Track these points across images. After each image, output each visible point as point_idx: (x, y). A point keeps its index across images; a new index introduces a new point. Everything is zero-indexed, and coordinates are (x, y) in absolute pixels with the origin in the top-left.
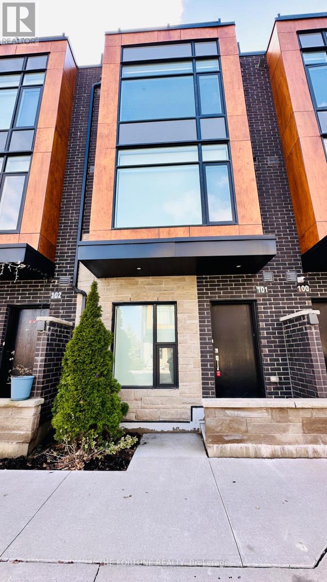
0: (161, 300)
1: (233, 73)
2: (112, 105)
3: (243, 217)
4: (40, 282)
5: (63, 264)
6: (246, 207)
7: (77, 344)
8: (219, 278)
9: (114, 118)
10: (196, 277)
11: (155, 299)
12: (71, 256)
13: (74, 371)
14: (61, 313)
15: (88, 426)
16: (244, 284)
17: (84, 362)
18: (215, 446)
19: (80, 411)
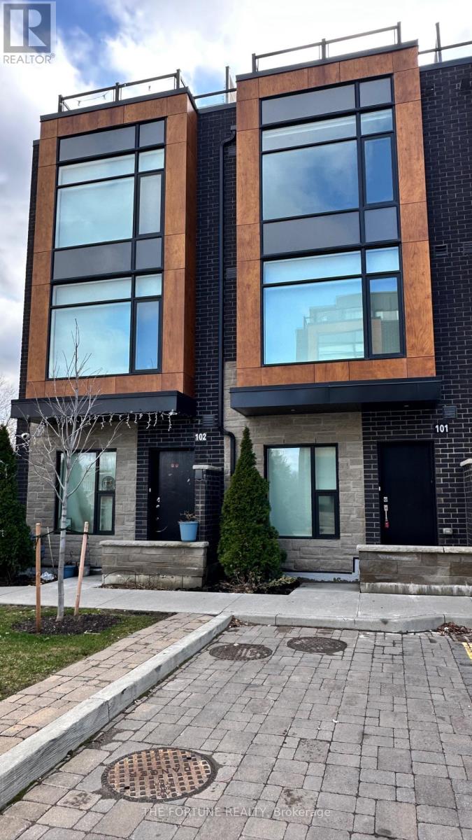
0: (318, 442)
1: (411, 133)
2: (253, 195)
3: (413, 347)
4: (182, 422)
5: (205, 400)
6: (417, 334)
7: (237, 492)
8: (388, 414)
9: (256, 216)
10: (360, 414)
11: (312, 441)
12: (213, 390)
13: (237, 517)
14: (207, 457)
15: (253, 563)
16: (420, 422)
17: (244, 509)
18: (367, 584)
19: (246, 551)
